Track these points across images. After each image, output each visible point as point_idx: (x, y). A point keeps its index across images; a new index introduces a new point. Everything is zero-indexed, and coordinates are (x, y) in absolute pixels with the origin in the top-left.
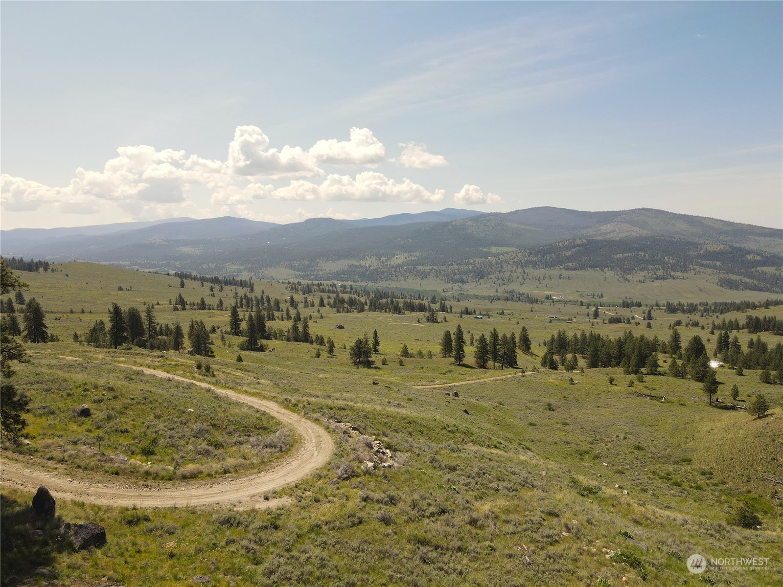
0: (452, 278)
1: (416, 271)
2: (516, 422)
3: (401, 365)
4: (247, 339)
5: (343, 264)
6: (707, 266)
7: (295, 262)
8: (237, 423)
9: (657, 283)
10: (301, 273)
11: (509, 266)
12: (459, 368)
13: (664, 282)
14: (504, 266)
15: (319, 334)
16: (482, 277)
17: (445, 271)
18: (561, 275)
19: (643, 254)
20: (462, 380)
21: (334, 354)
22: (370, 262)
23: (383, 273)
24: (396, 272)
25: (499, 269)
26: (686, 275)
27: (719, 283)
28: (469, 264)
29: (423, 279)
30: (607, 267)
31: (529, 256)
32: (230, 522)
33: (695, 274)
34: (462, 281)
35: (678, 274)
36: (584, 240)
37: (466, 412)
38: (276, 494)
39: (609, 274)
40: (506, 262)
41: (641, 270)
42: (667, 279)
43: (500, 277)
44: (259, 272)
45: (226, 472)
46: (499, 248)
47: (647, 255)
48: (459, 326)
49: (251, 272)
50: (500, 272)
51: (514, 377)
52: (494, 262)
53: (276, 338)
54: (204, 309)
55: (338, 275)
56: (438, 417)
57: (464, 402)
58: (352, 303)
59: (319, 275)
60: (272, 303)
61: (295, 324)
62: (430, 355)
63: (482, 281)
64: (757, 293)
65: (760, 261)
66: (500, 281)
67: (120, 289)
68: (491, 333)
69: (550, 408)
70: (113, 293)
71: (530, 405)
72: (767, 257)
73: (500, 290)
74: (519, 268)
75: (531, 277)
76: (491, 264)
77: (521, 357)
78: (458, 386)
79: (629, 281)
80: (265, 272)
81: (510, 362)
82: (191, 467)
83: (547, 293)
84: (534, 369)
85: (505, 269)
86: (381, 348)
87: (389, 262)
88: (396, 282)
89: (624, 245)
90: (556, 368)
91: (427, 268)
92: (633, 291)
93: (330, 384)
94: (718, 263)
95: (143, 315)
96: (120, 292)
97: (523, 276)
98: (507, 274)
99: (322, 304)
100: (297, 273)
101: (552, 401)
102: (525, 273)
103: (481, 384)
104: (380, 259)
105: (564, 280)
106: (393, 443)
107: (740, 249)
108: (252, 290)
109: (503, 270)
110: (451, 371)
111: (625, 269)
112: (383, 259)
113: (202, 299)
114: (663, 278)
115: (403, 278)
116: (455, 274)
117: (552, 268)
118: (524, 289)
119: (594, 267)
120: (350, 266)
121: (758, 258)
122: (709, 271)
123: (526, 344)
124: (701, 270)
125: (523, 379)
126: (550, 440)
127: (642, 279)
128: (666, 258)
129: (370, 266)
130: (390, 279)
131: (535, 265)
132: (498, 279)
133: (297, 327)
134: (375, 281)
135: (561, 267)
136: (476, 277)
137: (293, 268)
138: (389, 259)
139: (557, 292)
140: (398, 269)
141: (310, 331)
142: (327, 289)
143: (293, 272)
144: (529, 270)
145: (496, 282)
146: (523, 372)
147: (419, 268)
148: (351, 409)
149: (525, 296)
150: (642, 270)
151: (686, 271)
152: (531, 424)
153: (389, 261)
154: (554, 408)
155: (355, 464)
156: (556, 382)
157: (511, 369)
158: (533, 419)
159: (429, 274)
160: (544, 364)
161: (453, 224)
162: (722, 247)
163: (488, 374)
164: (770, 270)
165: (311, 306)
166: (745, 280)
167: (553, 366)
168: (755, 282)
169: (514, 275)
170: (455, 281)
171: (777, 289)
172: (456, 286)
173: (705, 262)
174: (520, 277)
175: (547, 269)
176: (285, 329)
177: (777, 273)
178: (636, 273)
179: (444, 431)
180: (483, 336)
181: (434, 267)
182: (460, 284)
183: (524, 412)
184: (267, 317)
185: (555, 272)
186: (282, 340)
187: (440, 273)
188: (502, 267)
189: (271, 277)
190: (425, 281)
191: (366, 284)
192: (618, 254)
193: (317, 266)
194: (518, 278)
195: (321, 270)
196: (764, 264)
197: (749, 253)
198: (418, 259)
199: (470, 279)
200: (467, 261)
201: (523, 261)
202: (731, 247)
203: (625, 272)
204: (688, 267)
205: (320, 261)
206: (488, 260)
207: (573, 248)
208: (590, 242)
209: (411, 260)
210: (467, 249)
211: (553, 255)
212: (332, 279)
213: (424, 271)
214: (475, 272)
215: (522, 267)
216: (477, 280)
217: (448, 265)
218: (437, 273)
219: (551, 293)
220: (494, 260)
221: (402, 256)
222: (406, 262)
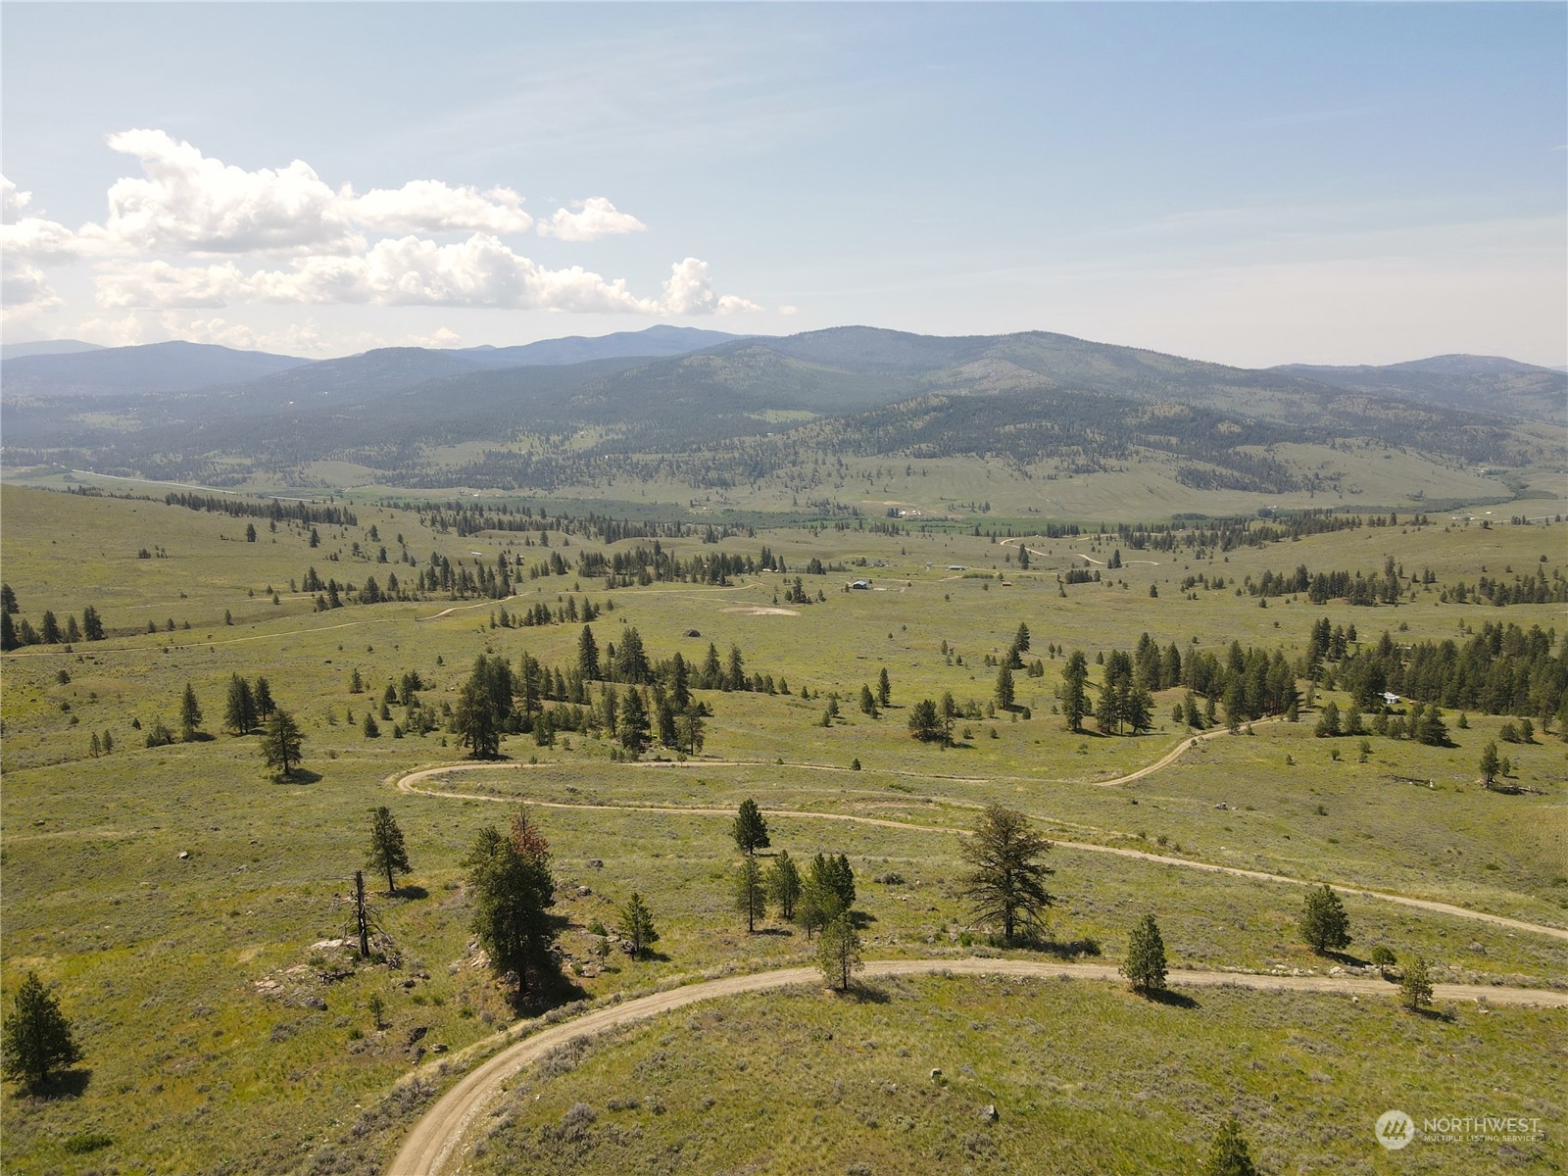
0: (704, 478)
1: (631, 464)
3: (995, 737)
5: (470, 452)
6: (1156, 446)
7: (367, 448)
9: (1079, 480)
10: (387, 473)
11: (810, 451)
13: (1091, 478)
14: (801, 451)
16: (761, 475)
17: (687, 464)
18: (909, 468)
19: (1049, 425)
22: (526, 446)
23: (563, 468)
24: (586, 466)
25: (792, 458)
26: (1124, 464)
27: (1179, 478)
28: (731, 448)
29: (645, 481)
30: (990, 450)
31: (845, 431)
33: (1140, 462)
34: (724, 484)
35: (1112, 462)
36: (944, 399)
39: (994, 463)
40: (803, 443)
41: (1048, 456)
42: (1094, 471)
43: (796, 474)
44: (293, 472)
46: (780, 413)
47: (1056, 427)
49: (275, 472)
50: (794, 464)
52: (780, 444)
55: (469, 476)
59: (427, 475)
63: (761, 482)
64: (1238, 494)
65: (1239, 435)
66: (797, 482)
69: (1321, 811)
72: (1250, 426)
73: (802, 499)
74: (830, 455)
75: (854, 473)
76: (774, 449)
79: (1030, 477)
80: (306, 471)
83: (889, 503)
85: (802, 457)
87: (567, 445)
88: (592, 488)
89: (1013, 406)
91: (654, 458)
92: (1039, 495)
94: (1174, 440)
97: (838, 471)
98: (808, 469)
100: (379, 472)
102: (841, 465)
104: (548, 439)
105: (914, 478)
107: (1206, 413)
109: (799, 460)
111: (1022, 453)
112: (554, 438)
114: (1087, 470)
115: (605, 480)
116: (708, 469)
117: (890, 454)
118: (846, 498)
119: (966, 450)
120: (489, 455)
121: (1236, 429)
122: (1162, 455)
124: (1149, 454)
127: (1053, 472)
128: (1088, 431)
129: (531, 454)
130: (578, 482)
131: (857, 448)
132: (792, 479)
134: (549, 487)
135: (908, 452)
136: (750, 474)
137: (367, 461)
138: (567, 438)
139: (907, 501)
140: (592, 460)
143: (366, 470)
144: (848, 459)
145: (789, 484)
147: (636, 457)
149: (851, 511)
150: (1050, 455)
151: (1123, 456)
153: (567, 443)
159: (657, 470)
161: (686, 362)
162: (1177, 409)
164: (1257, 451)
166: (1219, 470)
168: (1235, 473)
169: (823, 470)
170: (712, 484)
171: (1271, 487)
172: (714, 493)
173: (1152, 438)
174: (834, 473)
175: (881, 456)
177: (1269, 457)
178: (1041, 460)
181: (665, 456)
182: (719, 489)
185: (898, 461)
187: (678, 467)
188: (796, 453)
189: (323, 482)
190: (650, 485)
191: (531, 493)
192: (1006, 424)
193: (419, 457)
194: (829, 475)
195: (429, 464)
196: (1246, 439)
197: (1221, 419)
198: (627, 438)
199: (737, 479)
200: (728, 441)
201: (835, 441)
202: (1192, 409)
203: (1021, 460)
204: (1126, 448)
205: (422, 445)
206: (767, 440)
207: (926, 413)
208: (956, 402)
209: (613, 440)
210: (720, 416)
211: (890, 428)
212: (459, 483)
213: (646, 465)
214: (746, 464)
215: (835, 453)
216: (752, 480)
217: (691, 450)
218: (672, 468)
219: (894, 503)
220: (778, 439)
221: (593, 432)
222: (602, 445)
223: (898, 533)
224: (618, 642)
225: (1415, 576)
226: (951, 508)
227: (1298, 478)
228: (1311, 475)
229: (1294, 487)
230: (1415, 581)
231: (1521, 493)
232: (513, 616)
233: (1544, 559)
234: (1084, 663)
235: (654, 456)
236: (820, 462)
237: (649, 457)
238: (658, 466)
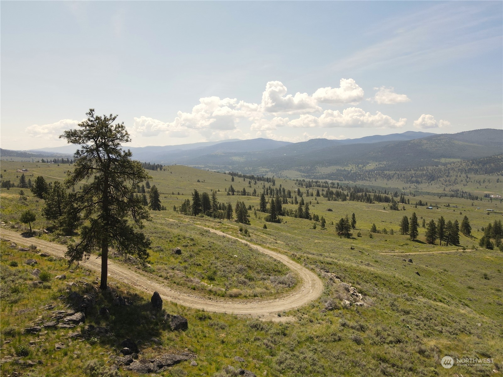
0: (410, 180)
1: (384, 174)
2: (458, 285)
3: (371, 238)
4: (270, 214)
5: (332, 169)
7: (301, 167)
8: (262, 266)
10: (305, 174)
11: (455, 172)
12: (413, 242)
14: (451, 172)
15: (316, 214)
16: (433, 180)
17: (404, 175)
18: (498, 179)
20: (415, 251)
21: (325, 227)
22: (351, 168)
23: (360, 175)
24: (370, 175)
25: (447, 174)
28: (423, 170)
29: (388, 180)
31: (471, 165)
32: (256, 327)
34: (418, 182)
37: (418, 273)
38: (285, 314)
40: (453, 169)
43: (447, 180)
44: (279, 173)
45: (255, 296)
46: (447, 159)
48: (414, 213)
49: (274, 173)
50: (447, 176)
51: (456, 252)
52: (443, 169)
53: (288, 215)
54: (245, 195)
55: (329, 176)
56: (396, 275)
57: (417, 267)
58: (338, 194)
59: (317, 175)
60: (286, 193)
61: (300, 207)
62: (392, 232)
63: (432, 182)
66: (448, 183)
67: (199, 181)
68: (439, 219)
69: (486, 277)
70: (195, 183)
71: (470, 274)
73: (447, 189)
74: (463, 174)
75: (473, 181)
76: (440, 171)
77: (463, 239)
78: (412, 255)
80: (282, 173)
81: (454, 241)
82: (235, 291)
83: (486, 192)
84: (473, 248)
86: (357, 225)
88: (369, 182)
90: (492, 248)
93: (322, 246)
95: (210, 197)
96: (198, 183)
97: (466, 180)
98: (453, 178)
99: (318, 195)
100: (303, 174)
101: (488, 272)
102: (468, 177)
103: (430, 255)
104: (358, 166)
105: (500, 183)
106: (364, 289)
108: (274, 184)
109: (450, 175)
110: (407, 244)
112: (360, 166)
113: (244, 189)
115: (374, 179)
116: (412, 177)
117: (491, 174)
118: (467, 189)
120: (338, 170)
123: (467, 229)
125: (463, 254)
126: (486, 301)
129: (351, 170)
130: (365, 179)
131: (476, 172)
132: (446, 181)
133: (302, 209)
134: (355, 181)
135: (499, 173)
136: (429, 180)
137: (300, 171)
138: (364, 166)
139: (495, 192)
140: (370, 173)
141: (310, 212)
142: (322, 185)
143: (300, 173)
144: (471, 175)
145: (444, 183)
146: (464, 249)
147: (386, 172)
148: (336, 264)
149: (468, 194)
152: (470, 288)
153: (364, 167)
154: (489, 278)
155: (337, 301)
156: (492, 259)
157: (454, 246)
158: (472, 284)
159: (393, 176)
160: (482, 244)
161: (412, 142)
163: (436, 249)
165: (311, 196)
167: (490, 247)
169: (459, 179)
170: (413, 182)
172: (413, 186)
174: (464, 180)
175: (486, 175)
176: (294, 210)
179: (401, 286)
180: (433, 221)
181: (397, 172)
182: (416, 184)
183: (464, 278)
184: (283, 201)
185: (494, 177)
186: (292, 216)
187: (401, 176)
188: (449, 173)
189: (286, 176)
190: (390, 181)
191: (348, 182)
193: (316, 170)
194: (462, 181)
195: (318, 172)
198: (385, 166)
199: (423, 181)
200: (422, 168)
201: (467, 169)
205: (318, 167)
206: (438, 168)
209: (380, 167)
210: (422, 160)
211: (492, 165)
212: (325, 179)
213: (389, 175)
214: (428, 176)
215: (465, 173)
216: (429, 182)
217: (407, 170)
218: (399, 176)
219: (489, 192)
220: (443, 168)
221: (374, 164)
222: (376, 168)
235: (393, 172)
237: (391, 172)
238: (394, 175)
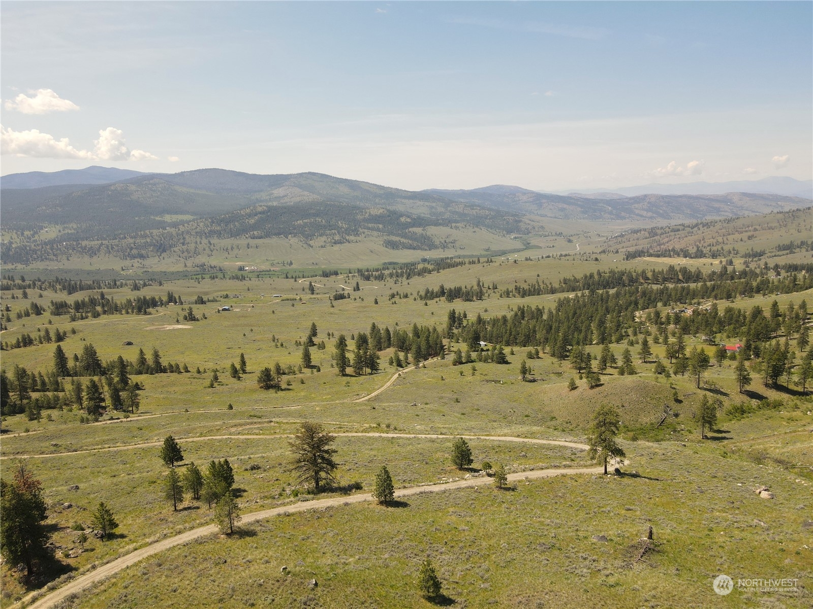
0: (129, 254)
1: (81, 247)
3: (303, 383)
6: (372, 229)
9: (336, 248)
11: (192, 237)
13: (342, 246)
14: (187, 237)
16: (164, 251)
17: (118, 246)
18: (248, 244)
19: (320, 220)
21: (219, 381)
23: (35, 251)
24: (52, 249)
25: (182, 241)
26: (358, 238)
27: (384, 245)
28: (145, 236)
29: (91, 256)
30: (290, 234)
31: (212, 225)
33: (365, 237)
34: (142, 257)
35: (352, 238)
36: (265, 208)
39: (293, 240)
40: (188, 232)
41: (321, 236)
42: (344, 243)
43: (185, 250)
46: (173, 216)
47: (323, 221)
50: (183, 244)
63: (164, 255)
64: (412, 251)
65: (410, 223)
66: (186, 254)
69: (457, 401)
72: (415, 219)
73: (189, 263)
74: (204, 239)
75: (218, 248)
76: (171, 236)
79: (312, 247)
83: (239, 264)
85: (188, 240)
87: (36, 237)
88: (56, 262)
89: (301, 210)
91: (96, 243)
92: (317, 256)
94: (381, 226)
97: (209, 247)
98: (192, 246)
102: (211, 244)
104: (22, 234)
105: (252, 249)
107: (394, 213)
109: (186, 242)
110: (348, 383)
111: (307, 235)
112: (26, 233)
114: (340, 242)
115: (64, 257)
116: (131, 249)
117: (238, 237)
118: (214, 262)
119: (278, 234)
121: (409, 220)
122: (375, 233)
124: (369, 234)
127: (323, 244)
128: (339, 222)
129: (11, 243)
130: (46, 259)
131: (219, 234)
132: (183, 252)
134: (26, 263)
135: (247, 236)
136: (157, 251)
138: (36, 233)
139: (248, 262)
140: (55, 246)
144: (215, 240)
145: (181, 255)
147: (84, 243)
149: (218, 268)
150: (321, 235)
151: (357, 235)
159: (99, 250)
161: (112, 188)
162: (381, 211)
164: (418, 230)
166: (403, 240)
168: (410, 242)
169: (200, 247)
170: (134, 257)
171: (426, 248)
172: (136, 262)
173: (370, 225)
174: (207, 249)
175: (233, 238)
177: (424, 233)
178: (317, 238)
181: (104, 242)
182: (139, 260)
185: (242, 241)
187: (112, 248)
188: (184, 238)
190: (95, 259)
191: (13, 267)
192: (298, 220)
194: (204, 250)
196: (413, 226)
197: (402, 216)
198: (78, 232)
199: (150, 254)
200: (142, 233)
201: (206, 231)
202: (388, 211)
203: (307, 238)
204: (358, 231)
206: (166, 231)
207: (255, 215)
208: (270, 209)
209: (68, 233)
210: (137, 218)
211: (236, 223)
213: (91, 247)
214: (154, 245)
215: (206, 238)
216: (159, 254)
217: (120, 238)
218: (108, 248)
219: (242, 263)
220: (173, 231)
221: (54, 229)
222: (61, 236)
223: (245, 279)
224: (80, 352)
225: (489, 287)
226: (272, 265)
227: (437, 243)
228: (443, 242)
229: (436, 247)
230: (489, 289)
231: (528, 246)
232: (6, 343)
233: (538, 276)
234: (346, 340)
235: (96, 242)
236: (198, 243)
237: (93, 243)
238: (100, 248)
